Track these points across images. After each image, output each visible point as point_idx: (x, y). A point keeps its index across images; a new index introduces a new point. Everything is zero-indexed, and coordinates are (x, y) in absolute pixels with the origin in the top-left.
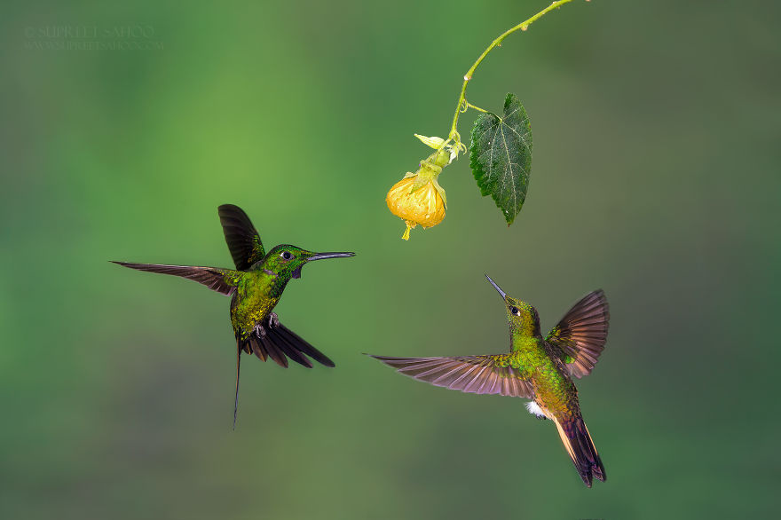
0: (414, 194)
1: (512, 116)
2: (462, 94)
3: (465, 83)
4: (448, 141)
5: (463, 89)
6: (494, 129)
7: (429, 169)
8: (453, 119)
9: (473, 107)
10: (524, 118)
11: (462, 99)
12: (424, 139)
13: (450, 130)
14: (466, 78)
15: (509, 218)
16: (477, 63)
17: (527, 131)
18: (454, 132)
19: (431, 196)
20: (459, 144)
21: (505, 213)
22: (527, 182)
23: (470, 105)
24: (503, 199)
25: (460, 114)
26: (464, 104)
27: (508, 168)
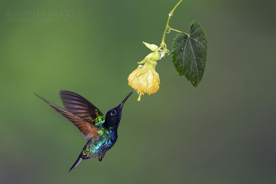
0: (141, 76)
1: (195, 33)
2: (168, 23)
3: (169, 18)
4: (160, 48)
5: (168, 21)
6: (185, 41)
7: (150, 63)
8: (163, 36)
9: (173, 30)
10: (202, 33)
11: (167, 26)
12: (147, 45)
13: (161, 42)
14: (170, 15)
15: (195, 85)
16: (176, 7)
17: (204, 39)
18: (163, 43)
19: (150, 78)
20: (166, 50)
21: (192, 83)
22: (204, 66)
23: (172, 29)
24: (191, 76)
25: (166, 34)
26: (168, 28)
27: (194, 60)
